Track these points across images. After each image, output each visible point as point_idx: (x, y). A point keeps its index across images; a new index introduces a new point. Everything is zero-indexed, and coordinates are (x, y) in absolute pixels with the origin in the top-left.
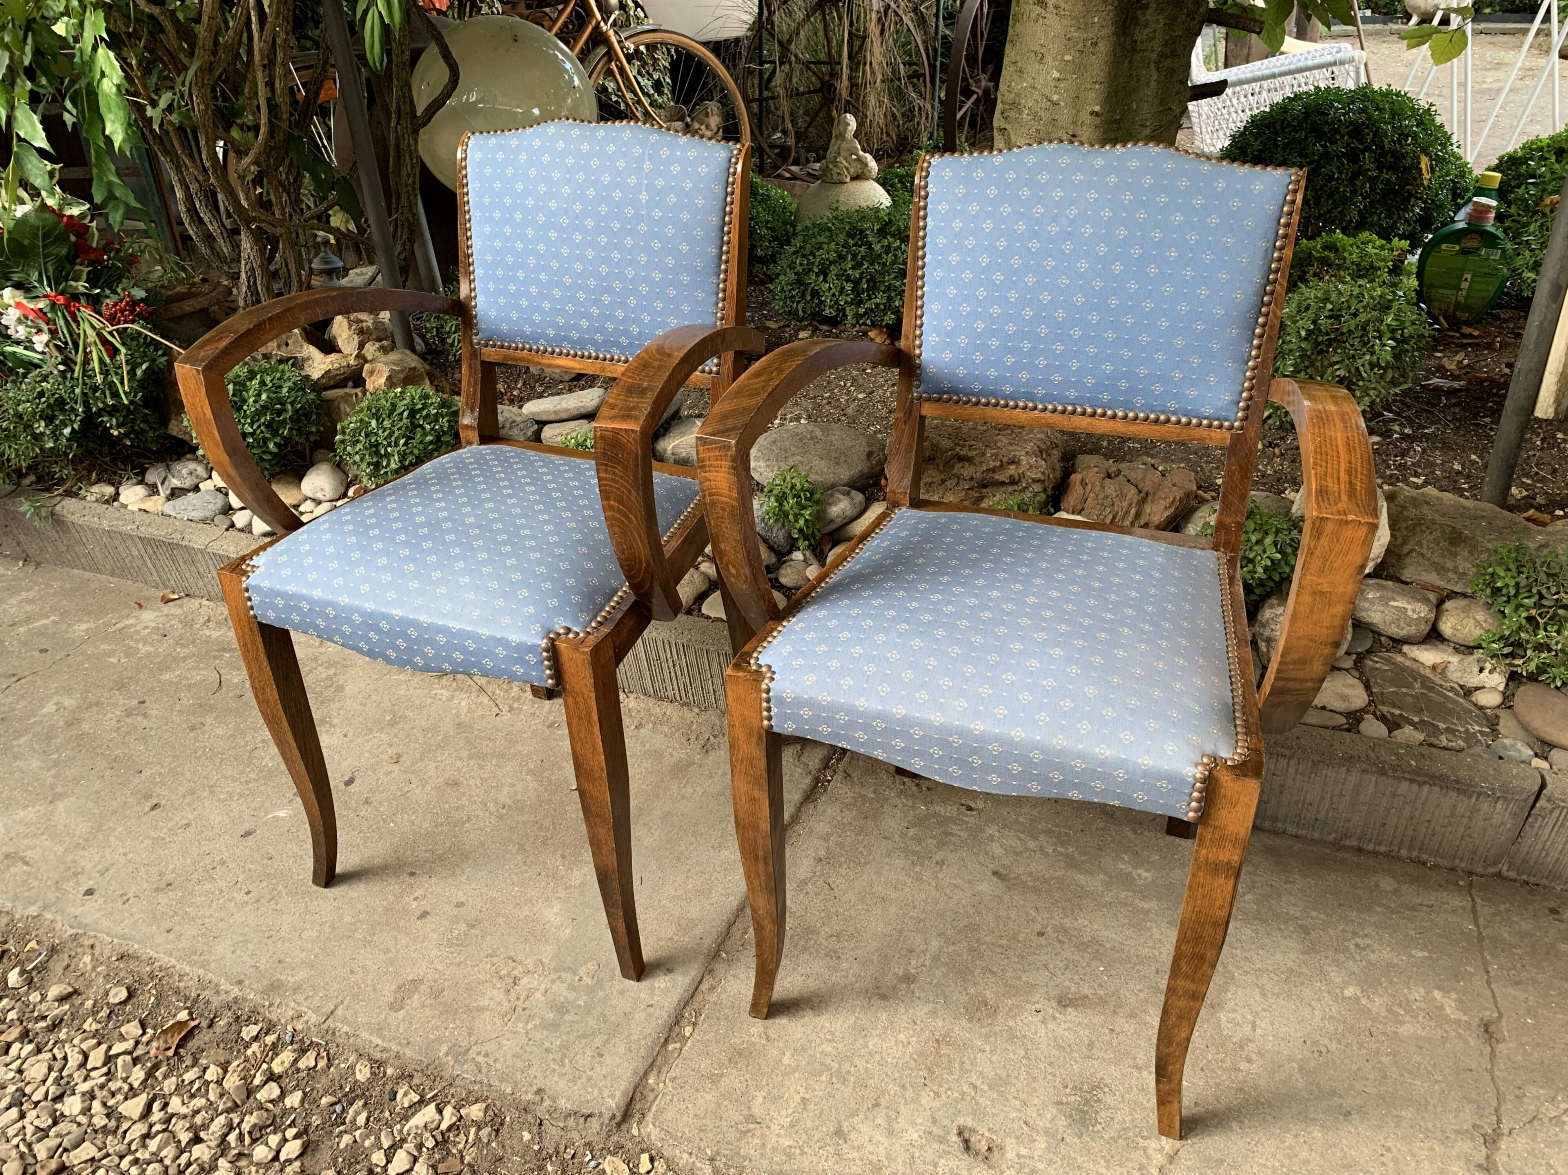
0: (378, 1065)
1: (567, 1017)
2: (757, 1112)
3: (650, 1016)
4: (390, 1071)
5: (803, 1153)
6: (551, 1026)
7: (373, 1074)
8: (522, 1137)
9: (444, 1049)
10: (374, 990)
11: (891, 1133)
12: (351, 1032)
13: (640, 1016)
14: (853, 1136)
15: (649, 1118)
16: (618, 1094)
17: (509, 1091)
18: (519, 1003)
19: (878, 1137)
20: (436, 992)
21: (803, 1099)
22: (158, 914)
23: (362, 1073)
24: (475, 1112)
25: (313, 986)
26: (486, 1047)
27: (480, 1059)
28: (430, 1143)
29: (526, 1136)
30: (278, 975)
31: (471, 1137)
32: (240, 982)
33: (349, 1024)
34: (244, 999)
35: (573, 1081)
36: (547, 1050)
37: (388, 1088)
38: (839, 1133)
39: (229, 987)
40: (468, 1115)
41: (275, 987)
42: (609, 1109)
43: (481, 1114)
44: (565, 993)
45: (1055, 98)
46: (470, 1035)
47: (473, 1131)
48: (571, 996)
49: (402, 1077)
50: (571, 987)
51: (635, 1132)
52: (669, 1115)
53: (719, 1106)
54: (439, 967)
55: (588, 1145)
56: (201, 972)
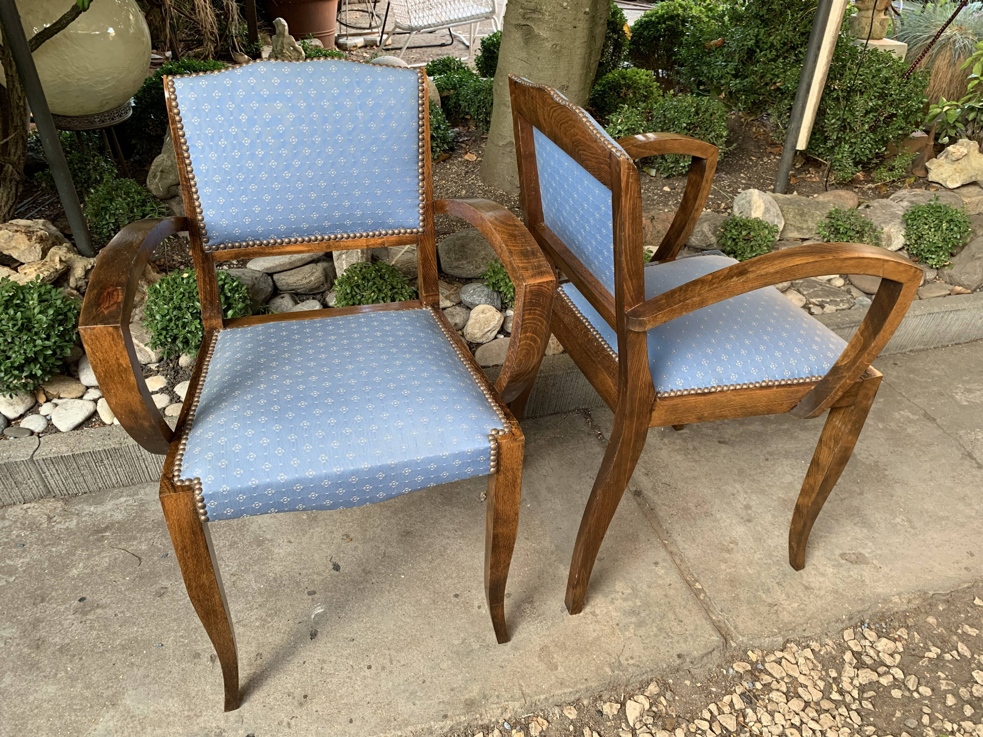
0: (576, 704)
1: (643, 615)
2: (770, 601)
3: (676, 589)
4: (585, 702)
5: (806, 605)
6: (640, 624)
7: (579, 710)
8: (686, 685)
9: (608, 670)
10: (528, 667)
11: (823, 575)
12: (547, 696)
13: (672, 592)
14: (813, 585)
15: (734, 633)
16: (711, 632)
17: (665, 666)
18: (611, 623)
19: (821, 579)
20: (563, 647)
21: (777, 583)
22: (328, 718)
23: (572, 714)
24: (653, 688)
25: (492, 689)
26: (627, 654)
27: (631, 662)
28: (650, 721)
29: (688, 682)
30: (463, 698)
31: (665, 704)
32: (445, 716)
33: (542, 692)
34: (459, 724)
35: (686, 641)
36: (655, 635)
37: (593, 711)
38: (807, 588)
39: (442, 724)
40: (651, 693)
41: (470, 705)
42: (718, 641)
43: (657, 688)
44: (625, 604)
45: (565, 4)
46: (609, 654)
47: (662, 699)
48: (630, 603)
49: (595, 700)
50: (625, 600)
51: (733, 645)
52: (741, 626)
53: (753, 609)
54: (545, 633)
55: (719, 666)
56: (410, 728)
